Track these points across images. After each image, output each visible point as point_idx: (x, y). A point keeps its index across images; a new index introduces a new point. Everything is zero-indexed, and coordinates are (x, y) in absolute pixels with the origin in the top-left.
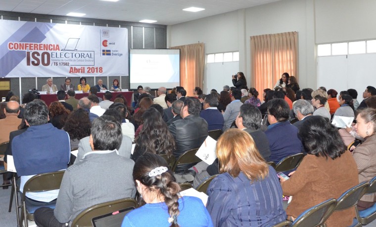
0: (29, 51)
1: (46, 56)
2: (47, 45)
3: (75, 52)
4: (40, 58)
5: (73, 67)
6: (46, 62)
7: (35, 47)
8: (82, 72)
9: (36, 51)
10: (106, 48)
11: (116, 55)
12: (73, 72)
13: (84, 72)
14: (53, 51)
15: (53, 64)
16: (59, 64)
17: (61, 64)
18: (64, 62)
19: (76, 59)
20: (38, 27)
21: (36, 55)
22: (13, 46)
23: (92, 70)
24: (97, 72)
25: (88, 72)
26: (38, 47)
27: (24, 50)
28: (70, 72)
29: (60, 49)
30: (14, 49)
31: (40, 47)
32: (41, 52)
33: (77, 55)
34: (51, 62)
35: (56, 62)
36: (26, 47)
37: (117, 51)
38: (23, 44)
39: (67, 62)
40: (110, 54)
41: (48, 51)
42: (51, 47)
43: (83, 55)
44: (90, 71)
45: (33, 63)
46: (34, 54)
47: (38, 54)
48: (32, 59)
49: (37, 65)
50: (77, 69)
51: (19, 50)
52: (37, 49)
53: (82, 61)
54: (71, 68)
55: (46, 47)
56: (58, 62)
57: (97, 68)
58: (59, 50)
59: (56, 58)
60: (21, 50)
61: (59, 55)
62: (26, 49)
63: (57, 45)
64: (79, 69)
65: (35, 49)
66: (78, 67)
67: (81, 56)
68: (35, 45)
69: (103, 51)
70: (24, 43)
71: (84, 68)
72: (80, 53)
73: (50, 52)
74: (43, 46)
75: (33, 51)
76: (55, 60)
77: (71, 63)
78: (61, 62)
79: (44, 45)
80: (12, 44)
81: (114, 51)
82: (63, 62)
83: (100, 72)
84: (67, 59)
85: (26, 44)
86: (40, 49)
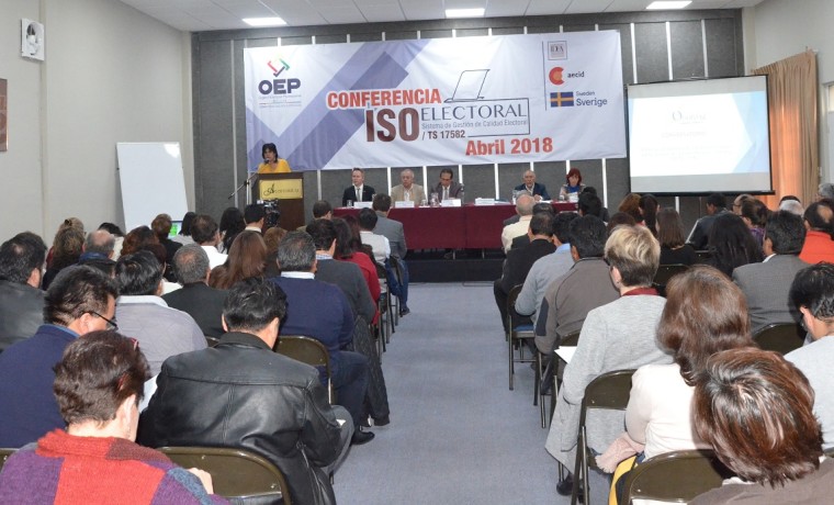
0: (372, 108)
1: (409, 117)
2: (411, 91)
3: (479, 104)
4: (395, 122)
5: (475, 140)
6: (409, 131)
7: (383, 98)
8: (497, 152)
9: (386, 107)
10: (559, 89)
11: (588, 103)
12: (475, 153)
13: (503, 152)
14: (424, 105)
15: (427, 135)
16: (439, 135)
17: (445, 134)
18: (452, 128)
19: (480, 120)
20: (388, 52)
21: (386, 117)
22: (337, 100)
23: (522, 145)
24: (537, 150)
25: (514, 151)
26: (391, 98)
27: (361, 107)
28: (468, 154)
29: (443, 100)
30: (339, 106)
31: (395, 97)
32: (397, 110)
33: (485, 112)
34: (421, 131)
35: (433, 130)
36: (364, 99)
37: (590, 94)
38: (358, 94)
39: (460, 129)
40: (571, 103)
41: (415, 106)
42: (420, 96)
43: (498, 108)
44: (520, 148)
45: (381, 134)
46: (381, 114)
47: (392, 115)
48: (378, 127)
49: (390, 139)
50: (484, 145)
51: (349, 107)
52: (389, 103)
53: (495, 124)
54: (471, 143)
55: (410, 96)
56: (439, 130)
57: (537, 141)
58: (439, 101)
59: (432, 122)
60: (355, 107)
61: (439, 114)
62: (364, 105)
63: (436, 91)
64: (490, 146)
65: (383, 104)
66: (486, 141)
67: (494, 111)
68: (383, 93)
69: (553, 95)
70: (360, 91)
71: (502, 141)
72: (491, 104)
73: (418, 108)
74: (401, 95)
75: (380, 108)
76: (433, 126)
77: (469, 131)
78: (444, 129)
79: (405, 92)
80: (336, 96)
81: (583, 94)
82: (449, 129)
83: (545, 149)
84: (458, 121)
85: (364, 94)
86: (395, 103)
